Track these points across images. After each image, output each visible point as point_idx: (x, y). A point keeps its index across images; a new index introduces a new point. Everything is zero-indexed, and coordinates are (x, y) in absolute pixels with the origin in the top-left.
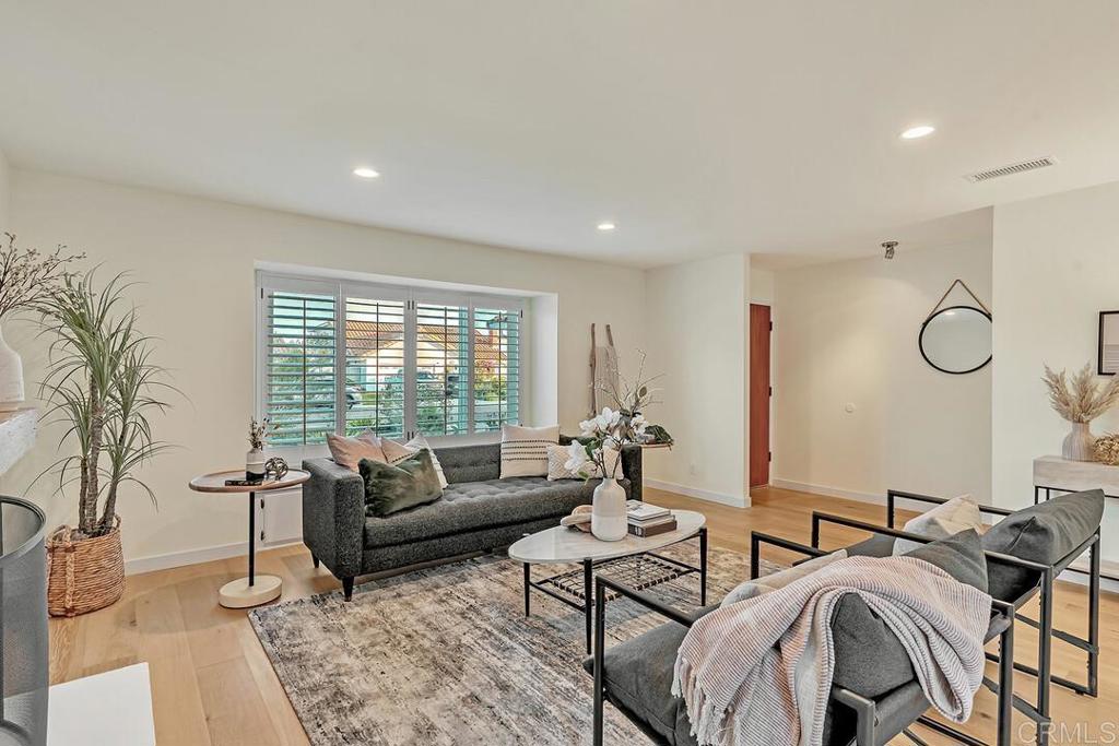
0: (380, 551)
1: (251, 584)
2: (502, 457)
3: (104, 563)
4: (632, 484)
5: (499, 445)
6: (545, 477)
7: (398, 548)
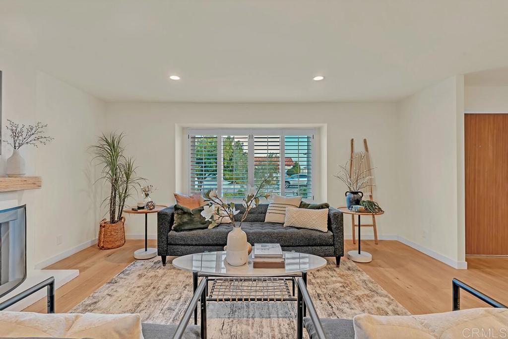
0: (175, 247)
1: (146, 250)
2: (268, 211)
3: (113, 233)
4: (333, 235)
5: (268, 205)
6: (283, 224)
7: (183, 247)
